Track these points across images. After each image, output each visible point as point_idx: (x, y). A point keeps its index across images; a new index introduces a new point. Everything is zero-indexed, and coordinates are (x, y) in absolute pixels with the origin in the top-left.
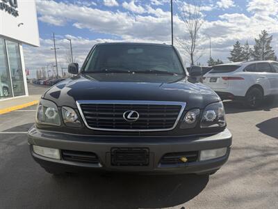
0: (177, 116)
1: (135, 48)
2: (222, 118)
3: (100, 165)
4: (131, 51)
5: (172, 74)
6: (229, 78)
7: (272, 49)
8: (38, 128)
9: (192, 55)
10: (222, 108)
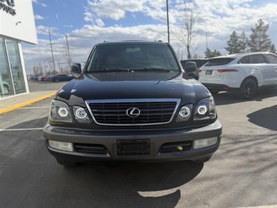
0: (173, 111)
1: (133, 48)
2: (213, 111)
3: (108, 155)
4: (129, 50)
5: (168, 71)
6: (224, 71)
7: (269, 38)
8: (52, 125)
9: (188, 47)
10: (213, 103)
